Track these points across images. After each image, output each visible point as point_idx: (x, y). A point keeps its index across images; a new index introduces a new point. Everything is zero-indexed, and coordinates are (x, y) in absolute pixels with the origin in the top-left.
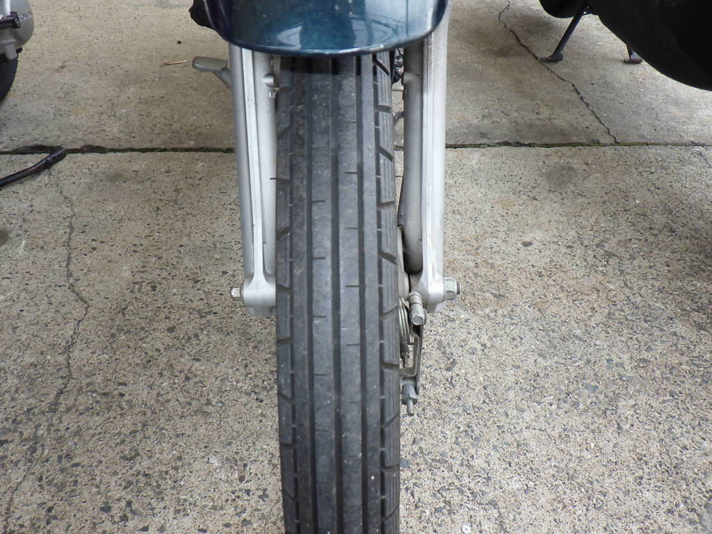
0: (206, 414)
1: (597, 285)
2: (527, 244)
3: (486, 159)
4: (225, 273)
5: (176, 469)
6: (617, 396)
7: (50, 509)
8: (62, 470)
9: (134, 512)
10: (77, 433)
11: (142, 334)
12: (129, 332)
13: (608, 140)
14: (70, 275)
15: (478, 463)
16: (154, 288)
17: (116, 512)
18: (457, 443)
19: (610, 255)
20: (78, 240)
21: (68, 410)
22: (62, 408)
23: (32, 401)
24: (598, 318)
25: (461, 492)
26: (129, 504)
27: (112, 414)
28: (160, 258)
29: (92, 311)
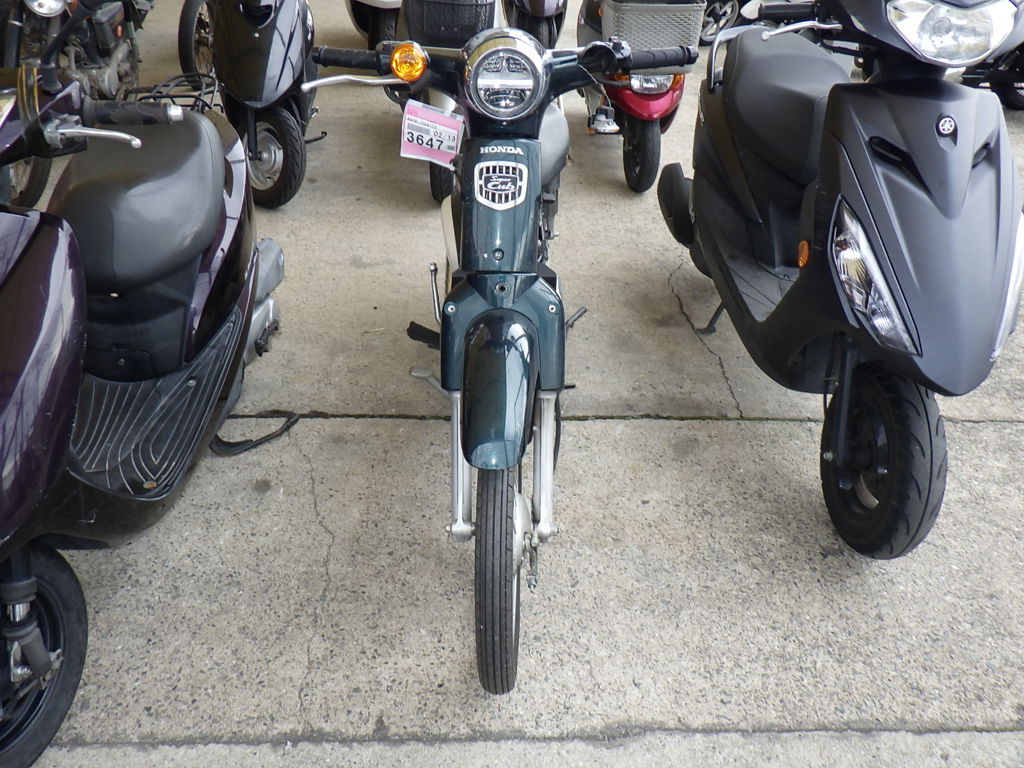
0: (416, 606)
1: (690, 535)
2: (645, 502)
3: (628, 430)
4: (424, 516)
5: (401, 634)
6: (681, 608)
7: (332, 651)
8: (335, 632)
9: (379, 655)
10: (340, 613)
11: (372, 556)
12: (363, 554)
13: (736, 414)
14: (318, 514)
15: (583, 641)
16: (376, 526)
17: (369, 654)
18: (571, 629)
19: (706, 512)
20: (319, 489)
21: (332, 600)
22: (328, 598)
23: (309, 594)
24: (684, 557)
25: (569, 655)
26: (376, 651)
27: (359, 603)
28: (378, 504)
29: (337, 540)
